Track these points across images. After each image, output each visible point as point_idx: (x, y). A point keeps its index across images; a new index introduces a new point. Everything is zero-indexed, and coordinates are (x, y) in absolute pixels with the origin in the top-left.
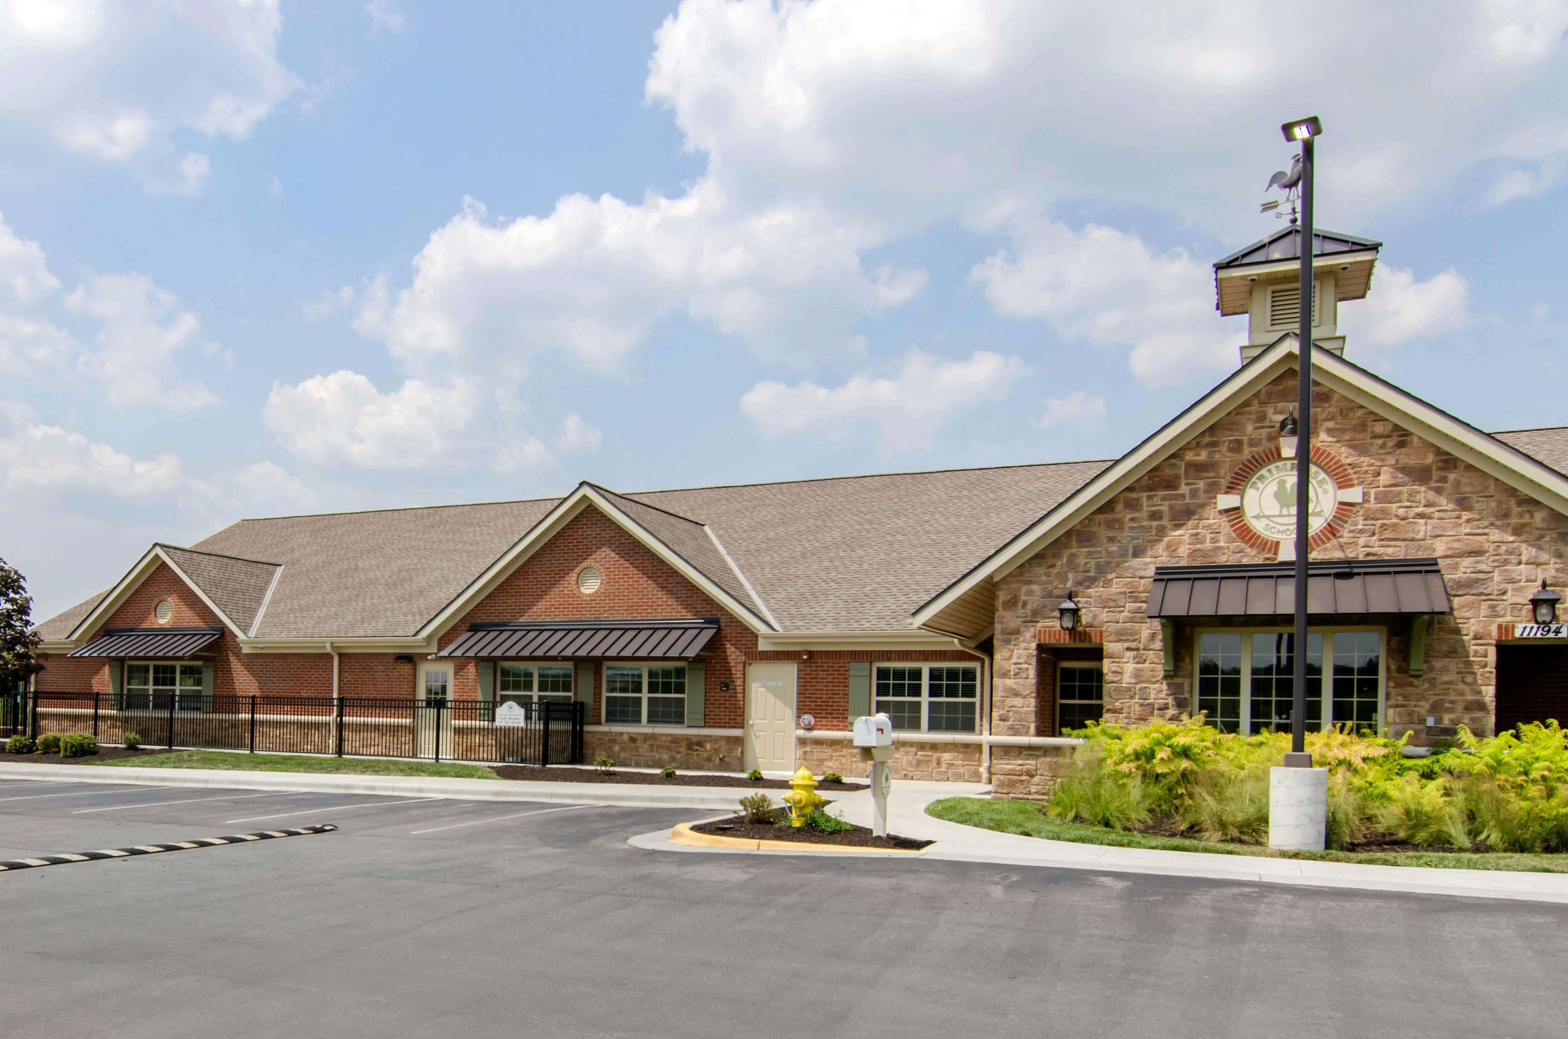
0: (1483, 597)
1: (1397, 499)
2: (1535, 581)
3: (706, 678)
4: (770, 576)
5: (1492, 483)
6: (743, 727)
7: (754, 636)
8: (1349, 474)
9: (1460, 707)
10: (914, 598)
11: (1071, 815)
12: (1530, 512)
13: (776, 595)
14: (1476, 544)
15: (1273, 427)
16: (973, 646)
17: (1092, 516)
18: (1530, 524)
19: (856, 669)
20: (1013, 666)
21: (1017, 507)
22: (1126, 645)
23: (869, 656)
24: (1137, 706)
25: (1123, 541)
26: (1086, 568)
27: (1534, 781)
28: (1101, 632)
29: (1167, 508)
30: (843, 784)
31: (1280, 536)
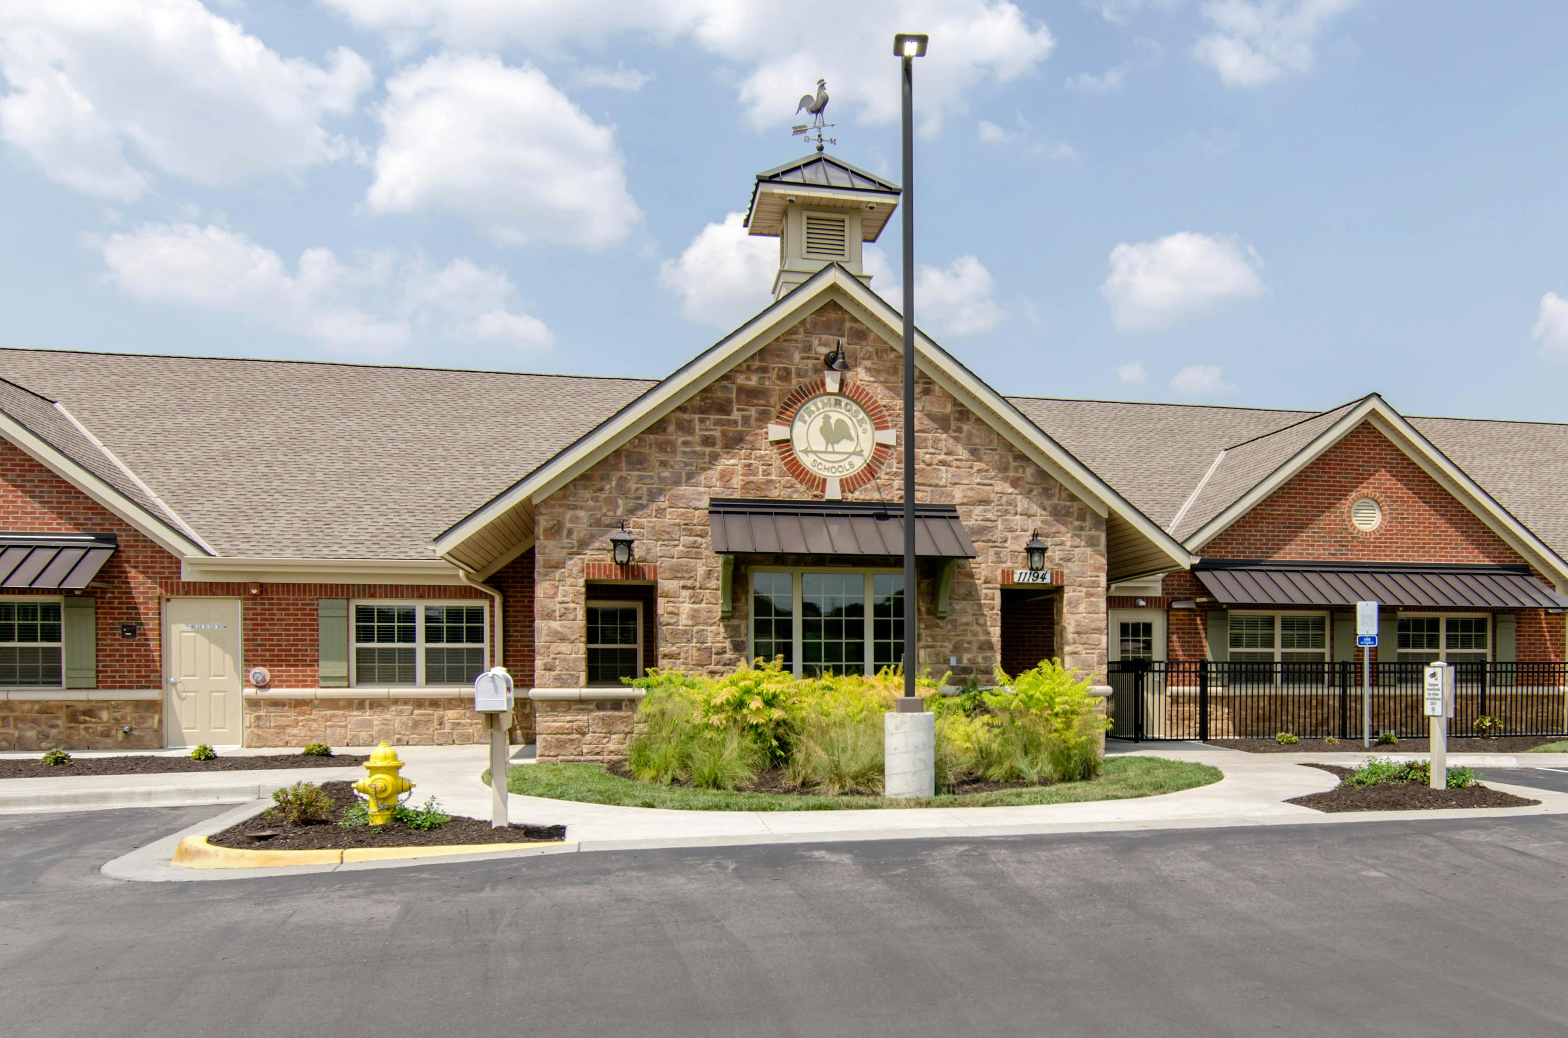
0: (990, 544)
1: (924, 444)
2: (1026, 531)
3: (97, 619)
4: (181, 480)
5: (995, 437)
6: (160, 687)
7: (175, 562)
8: (884, 416)
9: (975, 647)
10: (396, 520)
11: (667, 778)
12: (1023, 467)
13: (199, 507)
14: (985, 494)
15: (818, 359)
16: (481, 580)
17: (642, 436)
18: (1023, 478)
19: (326, 607)
20: (558, 606)
21: (495, 419)
22: (682, 583)
23: (346, 591)
24: (694, 650)
25: (676, 467)
26: (637, 495)
27: (1057, 715)
28: (655, 568)
29: (719, 434)
30: (333, 757)
31: (826, 473)
